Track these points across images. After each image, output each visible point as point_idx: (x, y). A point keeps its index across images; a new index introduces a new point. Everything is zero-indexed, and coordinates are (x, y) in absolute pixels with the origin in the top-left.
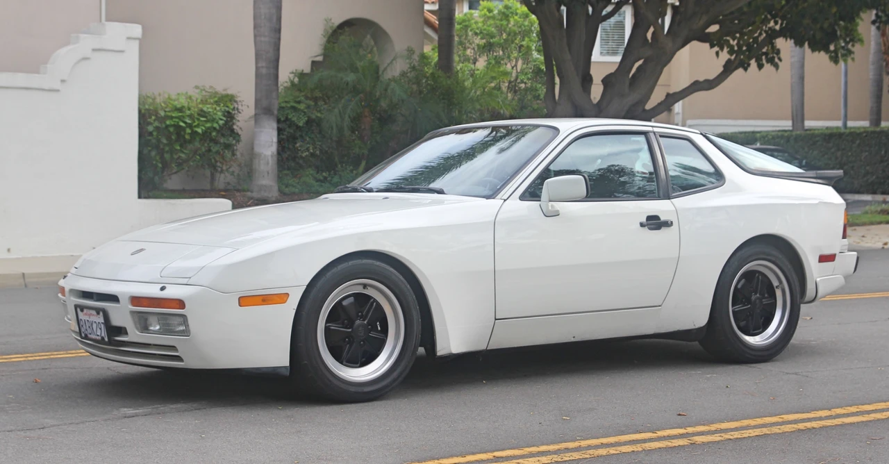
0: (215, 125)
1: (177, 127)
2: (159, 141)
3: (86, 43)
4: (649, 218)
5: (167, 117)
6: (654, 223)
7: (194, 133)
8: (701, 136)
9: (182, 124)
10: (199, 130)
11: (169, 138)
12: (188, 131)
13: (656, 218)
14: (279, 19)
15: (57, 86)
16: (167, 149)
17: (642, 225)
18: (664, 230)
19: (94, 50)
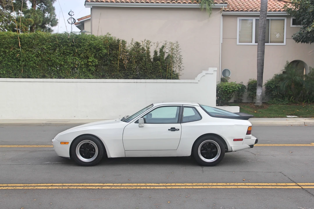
0: (235, 89)
1: (225, 90)
2: (222, 93)
3: (204, 72)
4: (172, 128)
5: (223, 88)
6: (173, 129)
7: (229, 91)
8: (200, 107)
9: (226, 89)
10: (231, 91)
11: (224, 92)
12: (228, 91)
13: (174, 128)
14: (263, 63)
15: (197, 82)
16: (224, 95)
17: (169, 130)
18: (176, 131)
19: (206, 74)
